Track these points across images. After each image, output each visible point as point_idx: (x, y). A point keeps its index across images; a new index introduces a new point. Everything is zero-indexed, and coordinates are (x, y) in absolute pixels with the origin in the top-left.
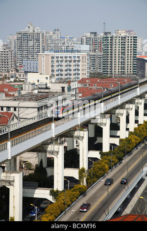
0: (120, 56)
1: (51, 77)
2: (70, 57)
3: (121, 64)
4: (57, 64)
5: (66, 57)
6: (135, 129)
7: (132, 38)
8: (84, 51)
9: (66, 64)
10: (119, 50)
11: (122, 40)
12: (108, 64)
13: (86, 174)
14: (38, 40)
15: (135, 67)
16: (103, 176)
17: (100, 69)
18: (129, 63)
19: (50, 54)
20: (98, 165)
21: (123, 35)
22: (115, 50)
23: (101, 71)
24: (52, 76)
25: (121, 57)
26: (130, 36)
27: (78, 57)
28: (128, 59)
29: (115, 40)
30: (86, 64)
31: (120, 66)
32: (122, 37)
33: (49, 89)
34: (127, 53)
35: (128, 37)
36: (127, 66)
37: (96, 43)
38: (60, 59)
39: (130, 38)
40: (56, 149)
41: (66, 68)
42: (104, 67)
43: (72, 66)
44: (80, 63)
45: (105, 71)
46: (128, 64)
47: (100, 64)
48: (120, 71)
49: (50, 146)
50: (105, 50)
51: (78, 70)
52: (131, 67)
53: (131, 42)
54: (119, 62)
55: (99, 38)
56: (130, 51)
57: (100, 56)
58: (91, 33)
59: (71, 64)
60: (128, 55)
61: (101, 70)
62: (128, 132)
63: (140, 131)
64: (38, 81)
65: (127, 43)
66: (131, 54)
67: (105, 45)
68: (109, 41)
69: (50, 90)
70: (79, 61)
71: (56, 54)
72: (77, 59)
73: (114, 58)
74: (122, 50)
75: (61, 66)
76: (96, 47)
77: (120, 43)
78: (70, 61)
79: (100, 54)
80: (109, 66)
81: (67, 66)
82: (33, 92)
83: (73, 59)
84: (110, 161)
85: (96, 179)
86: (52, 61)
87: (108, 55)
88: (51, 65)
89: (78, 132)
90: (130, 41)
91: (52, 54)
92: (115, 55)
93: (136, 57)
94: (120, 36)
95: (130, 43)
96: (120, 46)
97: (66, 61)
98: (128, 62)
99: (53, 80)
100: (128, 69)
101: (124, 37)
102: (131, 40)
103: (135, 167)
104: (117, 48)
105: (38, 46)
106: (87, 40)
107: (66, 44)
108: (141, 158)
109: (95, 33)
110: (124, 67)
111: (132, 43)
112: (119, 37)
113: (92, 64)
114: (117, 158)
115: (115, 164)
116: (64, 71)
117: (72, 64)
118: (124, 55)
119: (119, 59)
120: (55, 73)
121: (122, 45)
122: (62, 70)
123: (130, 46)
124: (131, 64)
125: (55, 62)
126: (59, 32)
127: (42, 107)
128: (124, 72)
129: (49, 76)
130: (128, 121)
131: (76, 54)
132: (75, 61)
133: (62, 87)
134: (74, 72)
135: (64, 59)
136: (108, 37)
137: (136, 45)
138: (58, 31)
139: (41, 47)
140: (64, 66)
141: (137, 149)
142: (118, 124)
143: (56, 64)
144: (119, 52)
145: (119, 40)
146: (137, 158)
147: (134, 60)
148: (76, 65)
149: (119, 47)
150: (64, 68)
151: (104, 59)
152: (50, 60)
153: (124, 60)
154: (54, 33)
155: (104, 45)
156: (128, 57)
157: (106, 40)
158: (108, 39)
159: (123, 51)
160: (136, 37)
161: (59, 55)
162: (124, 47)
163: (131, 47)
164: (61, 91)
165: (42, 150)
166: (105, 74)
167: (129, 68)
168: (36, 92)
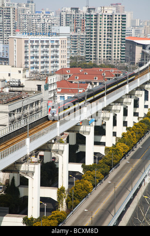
0: (106, 38)
1: (24, 71)
2: (47, 41)
3: (107, 48)
4: (32, 49)
5: (42, 41)
6: (124, 135)
7: (121, 17)
8: (64, 34)
9: (42, 49)
10: (105, 30)
11: (108, 19)
12: (91, 48)
13: (66, 194)
14: (8, 16)
15: (124, 51)
16: (85, 197)
17: (82, 52)
18: (117, 47)
19: (23, 37)
20: (80, 184)
21: (110, 13)
22: (100, 30)
23: (84, 55)
24: (26, 69)
25: (108, 39)
26: (118, 14)
27: (57, 41)
28: (115, 42)
29: (101, 18)
30: (66, 50)
31: (106, 50)
32: (108, 16)
33: (23, 86)
34: (114, 35)
35: (116, 15)
36: (114, 50)
37: (78, 20)
38: (35, 44)
39: (117, 17)
40: (31, 169)
41: (42, 55)
42: (87, 50)
43: (50, 52)
44: (58, 49)
45: (88, 56)
46: (115, 48)
47: (82, 47)
48: (106, 55)
49: (23, 165)
50: (89, 30)
51: (57, 57)
52: (118, 51)
53: (119, 21)
54: (104, 45)
55: (81, 15)
56: (117, 32)
57: (82, 37)
58: (72, 9)
59: (48, 49)
60: (115, 36)
61: (84, 53)
62: (115, 138)
63: (129, 137)
64: (9, 75)
65: (114, 23)
66: (119, 36)
67: (89, 24)
68: (93, 20)
69: (24, 89)
70: (57, 46)
71: (30, 38)
72: (55, 44)
73: (99, 41)
74: (108, 30)
75: (36, 52)
76: (78, 25)
77: (107, 23)
78: (47, 46)
79: (82, 34)
80: (93, 49)
81: (43, 52)
82: (4, 90)
83: (50, 44)
84: (94, 177)
85: (77, 201)
86: (26, 46)
87: (92, 36)
88: (24, 50)
89: (57, 145)
90: (117, 20)
91: (25, 37)
92: (100, 36)
93: (124, 39)
94: (107, 14)
95: (117, 23)
96: (107, 26)
97: (42, 46)
98: (115, 45)
99: (27, 74)
100: (115, 54)
101: (111, 16)
102: (119, 18)
103: (123, 183)
104: (103, 28)
105: (8, 24)
106: (67, 17)
107: (42, 21)
108: (130, 171)
109: (77, 9)
110: (110, 51)
111: (120, 23)
112: (105, 15)
113: (73, 46)
114: (102, 173)
115: (100, 181)
116: (40, 57)
117: (50, 49)
118: (111, 36)
119: (104, 42)
120: (30, 60)
121: (108, 25)
122: (37, 57)
123: (117, 26)
124: (118, 48)
125: (29, 47)
126: (33, 4)
127: (14, 111)
128: (110, 57)
129: (23, 69)
130: (115, 124)
131: (55, 38)
132: (53, 46)
133: (38, 85)
134: (52, 59)
135: (40, 44)
136: (92, 15)
137: (125, 25)
138: (32, 2)
139: (12, 25)
140: (40, 52)
141: (125, 158)
142: (104, 127)
143: (30, 49)
144: (105, 33)
145: (105, 18)
146: (126, 172)
147: (122, 42)
148: (54, 51)
149: (105, 27)
150: (40, 54)
151: (87, 42)
152: (24, 44)
153: (110, 42)
154: (27, 6)
155: (87, 24)
156: (115, 39)
157: (89, 18)
158: (91, 18)
159: (109, 32)
160: (125, 16)
161: (34, 38)
162: (111, 28)
163: (119, 27)
164: (37, 90)
165: (15, 169)
166: (88, 59)
167: (116, 52)
168: (7, 90)
